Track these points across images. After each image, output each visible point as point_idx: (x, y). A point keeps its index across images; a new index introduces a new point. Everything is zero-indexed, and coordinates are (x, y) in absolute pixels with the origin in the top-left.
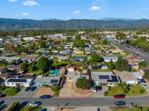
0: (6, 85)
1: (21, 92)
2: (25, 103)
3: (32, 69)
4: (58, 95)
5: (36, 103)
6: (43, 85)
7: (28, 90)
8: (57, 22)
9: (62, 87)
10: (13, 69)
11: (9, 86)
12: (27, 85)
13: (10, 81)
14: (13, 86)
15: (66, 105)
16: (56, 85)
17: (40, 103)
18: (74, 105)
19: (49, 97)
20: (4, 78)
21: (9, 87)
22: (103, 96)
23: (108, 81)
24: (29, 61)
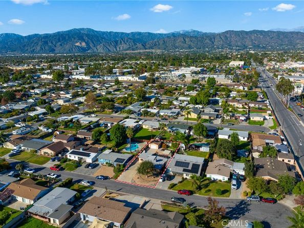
0: (69, 157)
1: (81, 168)
2: (79, 181)
3: (104, 139)
4: (116, 177)
5: (88, 182)
6: (107, 163)
7: (88, 167)
8: (195, 37)
9: (127, 169)
10: (83, 137)
11: (71, 158)
12: (89, 160)
13: (73, 153)
14: (75, 159)
15: (118, 191)
16: (120, 165)
17: (93, 183)
18: (126, 192)
19: (106, 178)
20: (69, 149)
21: (70, 160)
22: (166, 189)
23: (184, 170)
24: (109, 125)
